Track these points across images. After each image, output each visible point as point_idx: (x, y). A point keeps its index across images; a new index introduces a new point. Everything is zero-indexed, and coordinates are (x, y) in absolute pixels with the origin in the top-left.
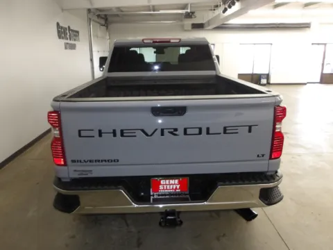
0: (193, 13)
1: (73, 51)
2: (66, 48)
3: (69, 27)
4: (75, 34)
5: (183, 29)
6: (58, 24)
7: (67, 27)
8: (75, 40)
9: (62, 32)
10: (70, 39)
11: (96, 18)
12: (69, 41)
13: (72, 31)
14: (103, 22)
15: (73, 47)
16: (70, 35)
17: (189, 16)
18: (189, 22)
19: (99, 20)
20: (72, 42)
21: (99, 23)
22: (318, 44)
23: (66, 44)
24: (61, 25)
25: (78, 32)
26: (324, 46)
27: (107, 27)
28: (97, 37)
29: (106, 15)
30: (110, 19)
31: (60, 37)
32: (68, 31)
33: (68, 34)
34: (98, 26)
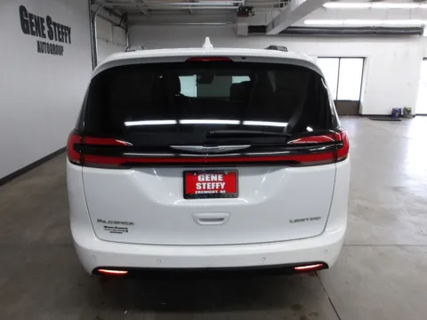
2: (40, 50)
6: (22, 9)
10: (51, 38)
13: (55, 24)
14: (117, 21)
15: (57, 51)
19: (113, 18)
20: (54, 42)
21: (109, 21)
23: (41, 45)
24: (29, 10)
25: (68, 29)
27: (126, 30)
31: (26, 31)
32: (45, 24)
33: (47, 29)
34: (110, 24)
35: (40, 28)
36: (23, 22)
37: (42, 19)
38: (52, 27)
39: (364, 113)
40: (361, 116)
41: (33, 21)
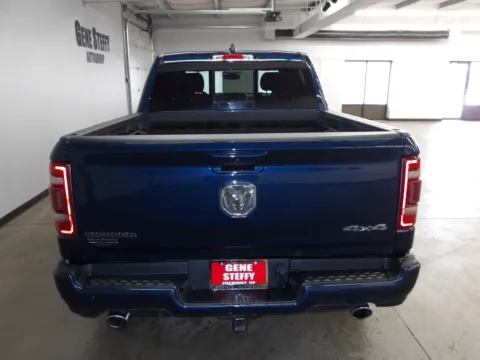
0: (278, 13)
1: (100, 65)
2: (89, 60)
3: (94, 29)
4: (104, 40)
5: (263, 37)
6: (77, 23)
7: (91, 29)
8: (103, 49)
9: (83, 36)
10: (96, 48)
11: (134, 20)
12: (93, 50)
13: (99, 35)
14: (144, 25)
15: (99, 59)
16: (95, 42)
17: (272, 17)
18: (271, 28)
19: (140, 23)
20: (98, 52)
21: (138, 26)
22: (459, 62)
23: (89, 55)
24: (81, 25)
25: (107, 38)
26: (466, 65)
27: (151, 33)
28: (137, 47)
29: (149, 16)
30: (153, 22)
31: (79, 43)
32: (92, 35)
33: (93, 39)
34: (138, 30)
35: (88, 40)
36: (78, 35)
38: (96, 36)
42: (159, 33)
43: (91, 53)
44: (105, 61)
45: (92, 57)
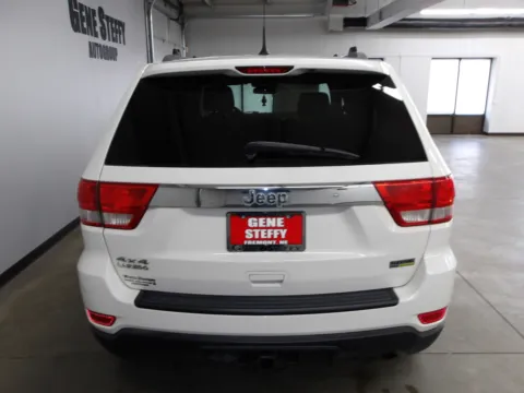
1: (110, 63)
2: (92, 55)
3: (101, 10)
4: (116, 28)
7: (96, 9)
8: (115, 40)
9: (81, 19)
10: (104, 38)
11: (161, 5)
12: (99, 40)
13: (108, 18)
14: (174, 14)
15: (110, 54)
16: (102, 28)
18: (339, 16)
19: (168, 9)
20: (108, 43)
21: (167, 15)
23: (93, 47)
25: (121, 24)
27: (182, 25)
28: (164, 41)
29: (180, 3)
30: (187, 10)
31: (76, 28)
32: (97, 18)
33: (99, 25)
34: (166, 18)
35: (92, 24)
36: (73, 15)
37: (94, 11)
38: (105, 21)
39: (490, 130)
40: (487, 134)
41: (84, 14)
42: (193, 24)
43: (96, 44)
44: (118, 58)
45: (98, 51)
